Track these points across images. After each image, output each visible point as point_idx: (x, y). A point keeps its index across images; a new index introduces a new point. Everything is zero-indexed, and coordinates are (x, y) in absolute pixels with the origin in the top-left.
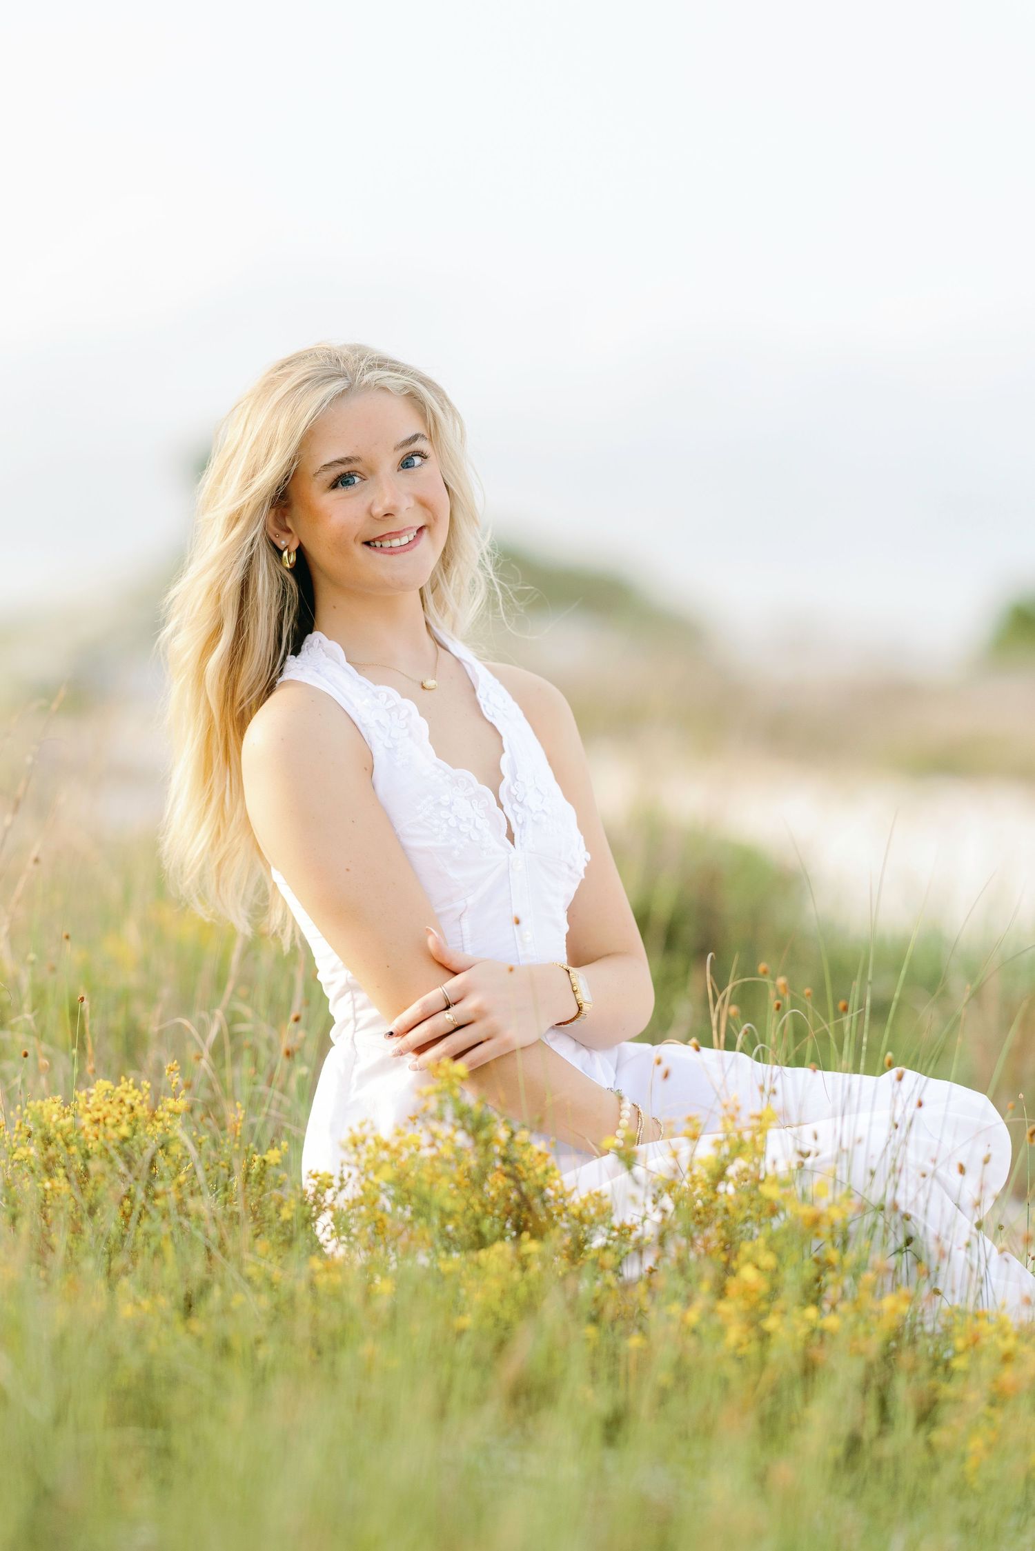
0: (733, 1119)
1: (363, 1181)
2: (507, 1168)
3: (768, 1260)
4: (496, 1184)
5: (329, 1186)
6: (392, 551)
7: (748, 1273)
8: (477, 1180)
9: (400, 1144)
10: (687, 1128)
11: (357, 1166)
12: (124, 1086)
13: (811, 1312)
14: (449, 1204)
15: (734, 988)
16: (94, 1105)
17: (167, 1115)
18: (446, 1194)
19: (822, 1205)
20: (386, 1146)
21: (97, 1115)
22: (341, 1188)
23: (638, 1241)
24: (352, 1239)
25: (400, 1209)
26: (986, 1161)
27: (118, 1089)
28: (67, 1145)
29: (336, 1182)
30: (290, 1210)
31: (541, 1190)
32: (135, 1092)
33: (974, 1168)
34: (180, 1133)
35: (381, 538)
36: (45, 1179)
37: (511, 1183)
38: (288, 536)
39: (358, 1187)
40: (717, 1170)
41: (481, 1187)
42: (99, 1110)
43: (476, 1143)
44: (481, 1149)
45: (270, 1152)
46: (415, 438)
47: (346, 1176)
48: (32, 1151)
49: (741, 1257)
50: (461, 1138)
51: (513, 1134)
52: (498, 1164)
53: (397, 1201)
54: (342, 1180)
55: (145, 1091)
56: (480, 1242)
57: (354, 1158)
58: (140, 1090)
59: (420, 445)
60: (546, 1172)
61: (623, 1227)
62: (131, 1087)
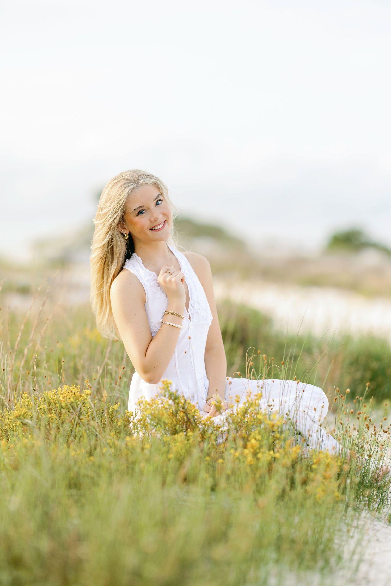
0: (250, 396)
1: (142, 414)
2: (184, 410)
3: (259, 437)
4: (180, 415)
5: (132, 416)
7: (253, 441)
8: (174, 414)
9: (153, 403)
10: (236, 398)
11: (140, 410)
12: (72, 387)
13: (272, 452)
14: (167, 421)
16: (63, 392)
17: (85, 395)
18: (167, 419)
19: (275, 422)
20: (149, 404)
21: (64, 395)
22: (135, 416)
23: (222, 431)
24: (138, 431)
25: (152, 422)
26: (323, 407)
27: (71, 388)
28: (55, 404)
29: (134, 414)
30: (121, 423)
31: (194, 416)
32: (76, 389)
33: (319, 409)
34: (89, 400)
35: (154, 227)
36: (49, 414)
37: (184, 415)
38: (125, 230)
39: (140, 416)
40: (244, 410)
41: (176, 416)
42: (65, 394)
43: (175, 403)
44: (176, 405)
45: (115, 406)
47: (137, 412)
48: (45, 406)
49: (251, 436)
50: (171, 402)
52: (181, 409)
53: (152, 420)
54: (136, 414)
55: (79, 388)
56: (175, 432)
57: (139, 407)
58: (77, 388)
60: (195, 411)
61: (217, 427)
62: (74, 387)
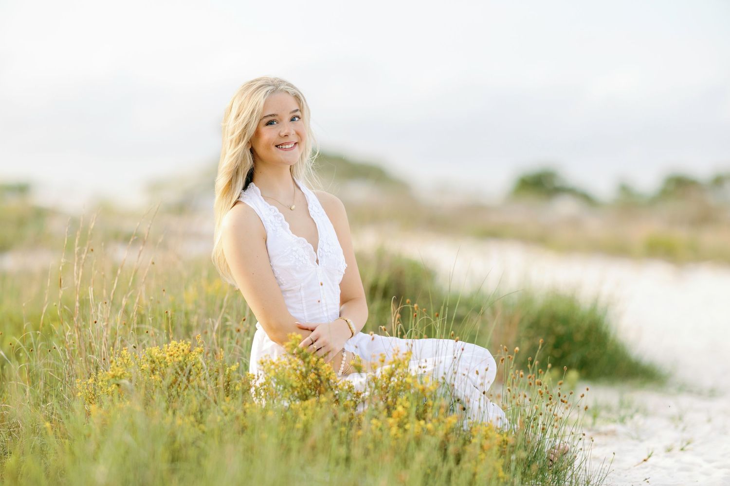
0: (397, 355)
1: (266, 376)
2: (316, 372)
3: (407, 404)
4: (312, 376)
5: (254, 378)
6: (286, 149)
7: (400, 409)
8: (304, 376)
9: (279, 363)
10: (380, 358)
11: (263, 370)
12: (181, 343)
13: (422, 422)
14: (295, 385)
15: (401, 309)
16: (170, 349)
17: (196, 353)
18: (294, 381)
19: (428, 386)
20: (274, 363)
21: (171, 353)
22: (258, 379)
23: (363, 398)
24: (261, 397)
25: (279, 386)
26: (487, 370)
27: (179, 344)
28: (160, 363)
29: (256, 377)
30: (239, 387)
31: (328, 380)
32: (185, 345)
33: (482, 373)
34: (200, 358)
35: (282, 145)
36: (152, 375)
37: (316, 376)
39: (264, 378)
40: (390, 372)
41: (306, 379)
42: (172, 351)
43: (304, 362)
44: (306, 365)
45: (233, 366)
46: (297, 111)
47: (259, 375)
48: (146, 366)
49: (398, 403)
50: (300, 362)
51: (318, 360)
52: (313, 370)
53: (278, 383)
54: (258, 376)
55: (189, 345)
56: (304, 398)
57: (262, 367)
58: (187, 345)
59: (298, 113)
60: (330, 374)
61: (357, 393)
62: (184, 344)
